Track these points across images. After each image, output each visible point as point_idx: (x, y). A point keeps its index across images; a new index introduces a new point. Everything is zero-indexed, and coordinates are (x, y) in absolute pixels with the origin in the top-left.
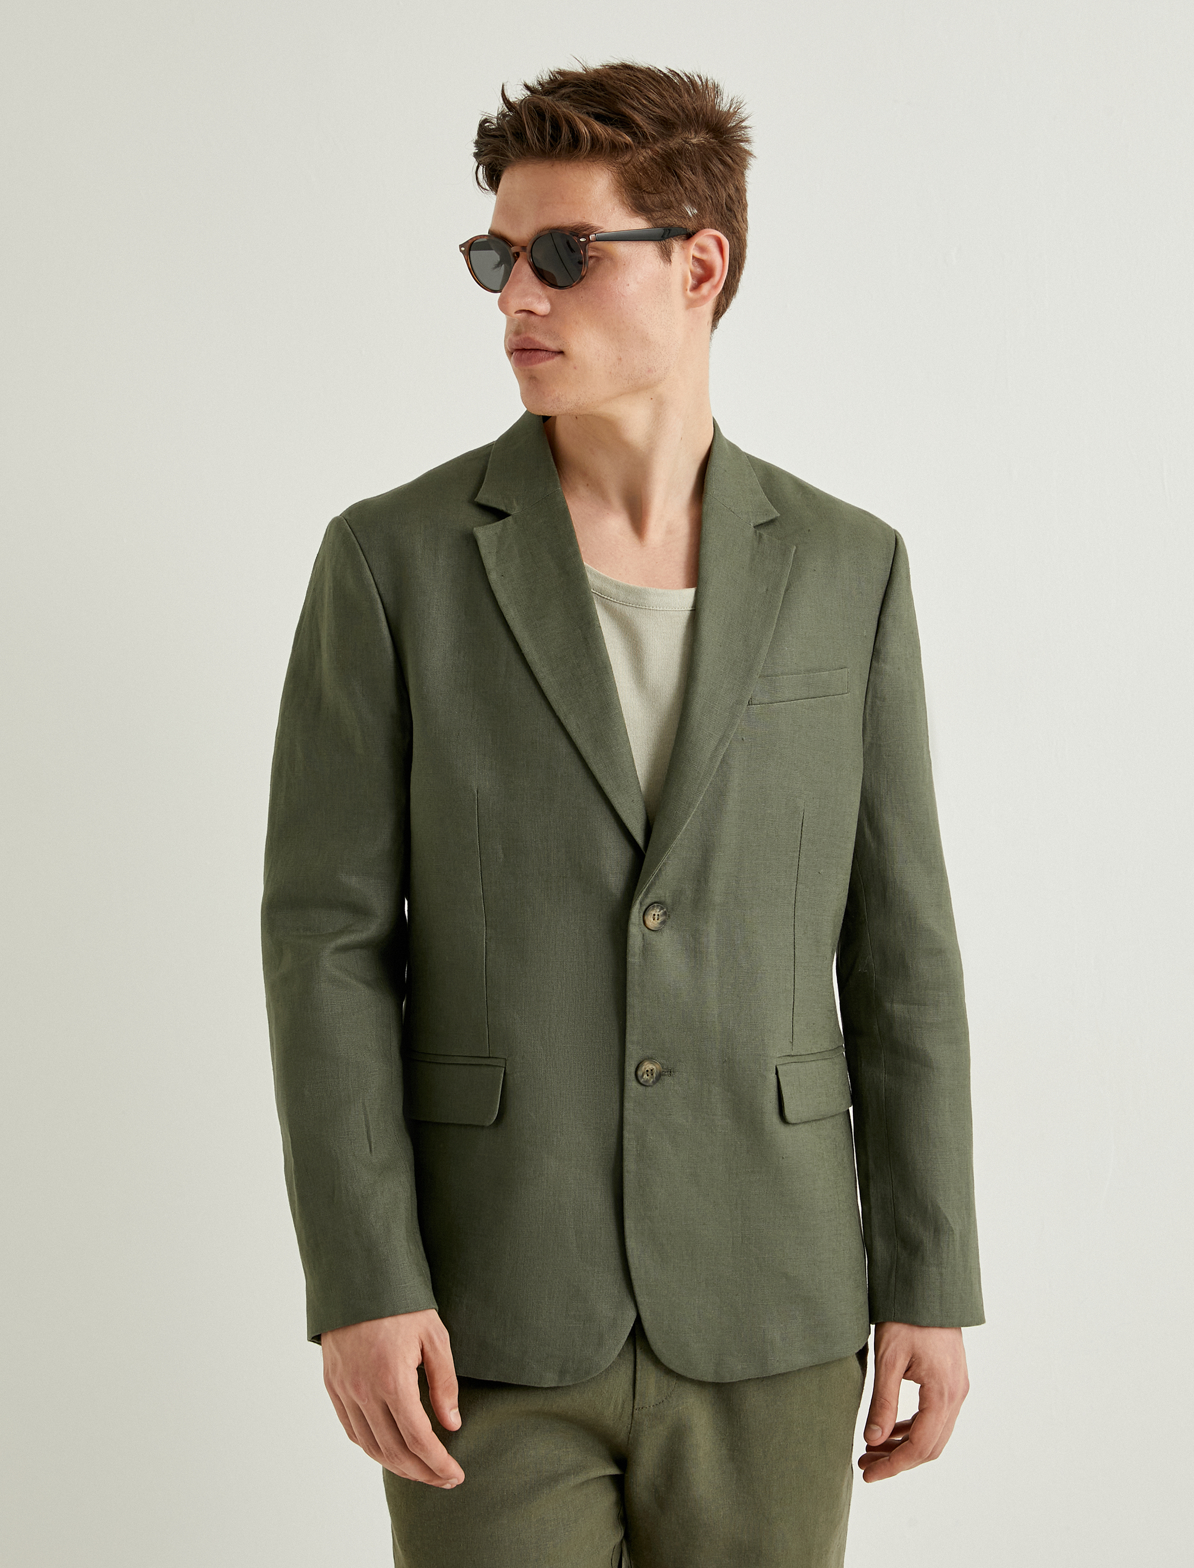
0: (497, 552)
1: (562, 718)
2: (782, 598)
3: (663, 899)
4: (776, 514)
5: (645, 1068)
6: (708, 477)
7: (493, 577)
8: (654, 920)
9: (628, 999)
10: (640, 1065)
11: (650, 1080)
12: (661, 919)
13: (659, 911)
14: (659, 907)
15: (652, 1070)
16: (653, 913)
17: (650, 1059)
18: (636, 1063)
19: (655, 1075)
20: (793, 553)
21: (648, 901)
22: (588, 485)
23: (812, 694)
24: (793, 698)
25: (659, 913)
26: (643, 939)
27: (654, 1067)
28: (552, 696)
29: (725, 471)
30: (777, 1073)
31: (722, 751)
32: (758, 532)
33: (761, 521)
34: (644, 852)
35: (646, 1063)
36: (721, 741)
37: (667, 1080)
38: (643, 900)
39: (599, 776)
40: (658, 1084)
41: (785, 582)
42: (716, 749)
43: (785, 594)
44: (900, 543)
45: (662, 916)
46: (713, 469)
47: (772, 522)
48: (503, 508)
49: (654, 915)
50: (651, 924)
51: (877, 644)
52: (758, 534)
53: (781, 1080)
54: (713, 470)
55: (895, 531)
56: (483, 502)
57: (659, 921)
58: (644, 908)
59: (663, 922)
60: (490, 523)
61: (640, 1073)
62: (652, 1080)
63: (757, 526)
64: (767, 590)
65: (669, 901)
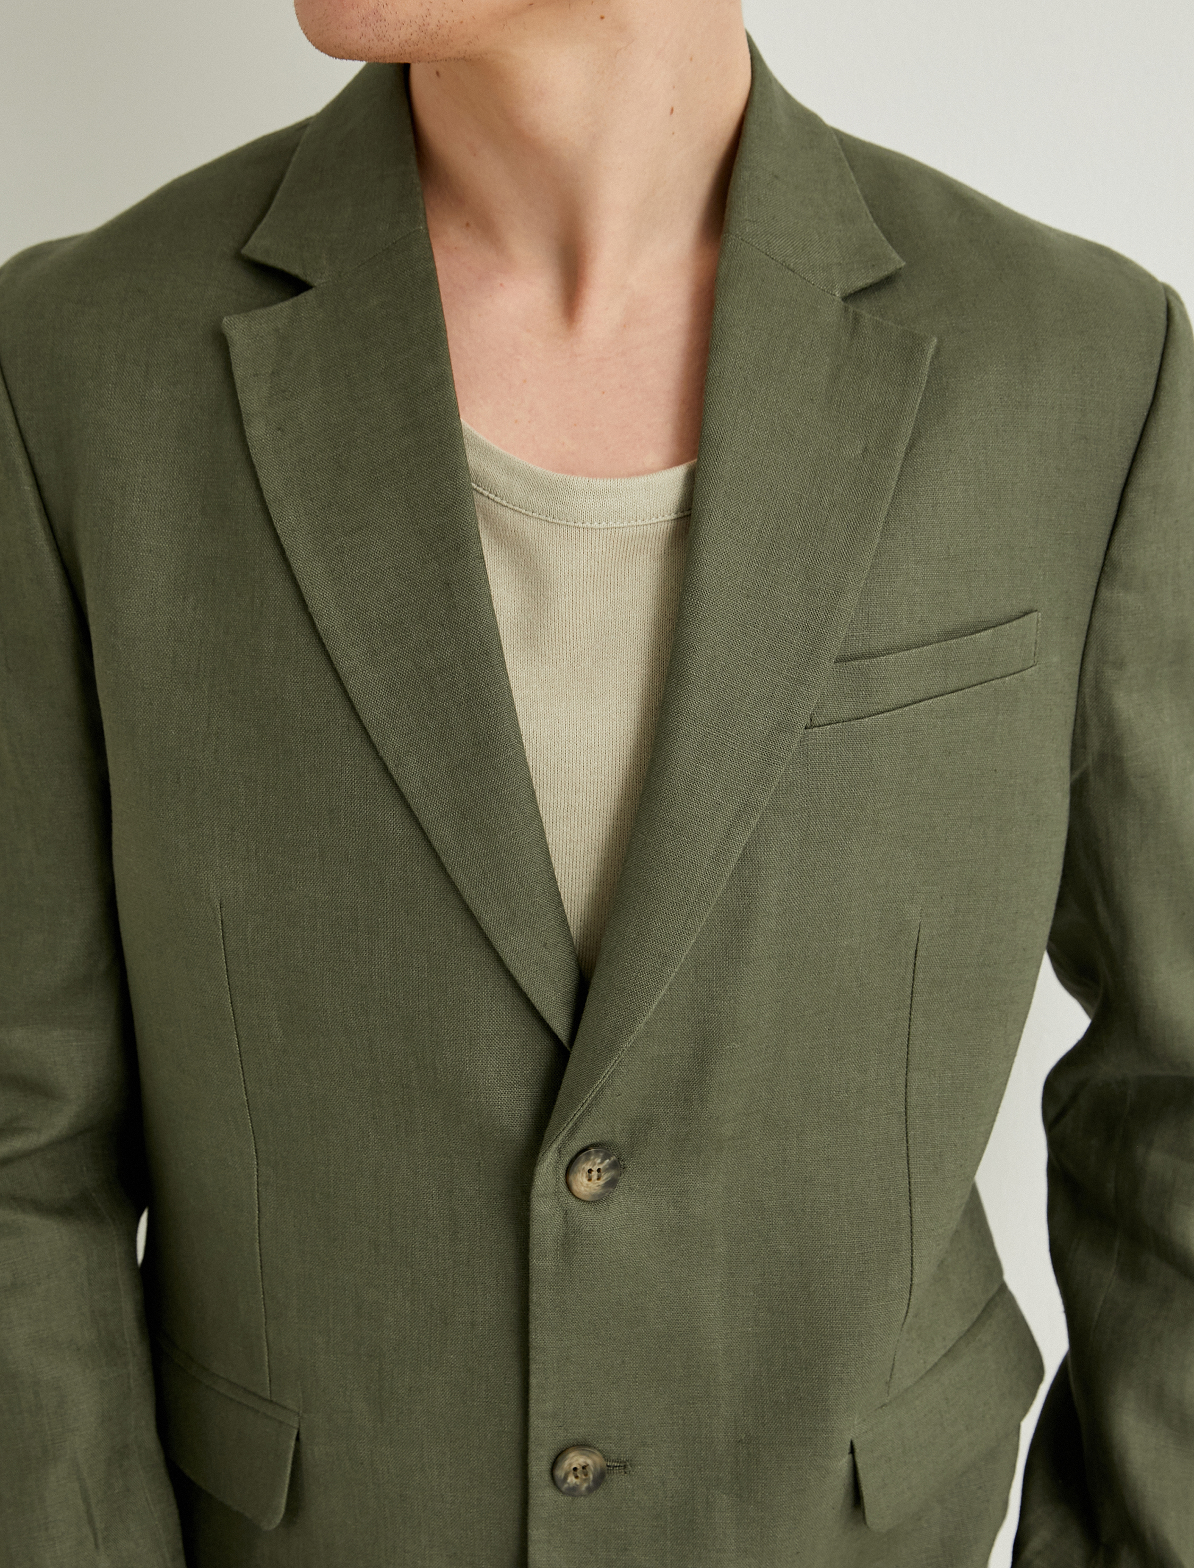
0: (273, 373)
1: (391, 765)
2: (898, 468)
3: (607, 1137)
4: (896, 261)
5: (570, 1464)
6: (733, 194)
7: (256, 431)
8: (590, 1180)
9: (533, 1336)
10: (559, 1458)
11: (581, 1484)
12: (605, 1177)
13: (602, 1162)
14: (601, 1154)
15: (584, 1468)
16: (588, 1167)
17: (582, 1445)
18: (553, 1454)
19: (591, 1476)
20: (929, 356)
21: (576, 1145)
22: (468, 225)
23: (953, 683)
24: (910, 699)
25: (601, 1167)
26: (566, 1222)
27: (589, 1462)
28: (372, 714)
29: (776, 177)
30: (852, 1452)
31: (743, 838)
32: (851, 309)
33: (861, 284)
34: (568, 1048)
35: (571, 1455)
36: (741, 816)
37: (618, 1481)
38: (564, 1144)
39: (468, 893)
40: (601, 1492)
41: (907, 430)
42: (729, 835)
43: (905, 459)
44: (1177, 317)
45: (607, 1170)
46: (746, 174)
47: (887, 281)
48: (296, 270)
49: (590, 1171)
50: (583, 1189)
51: (1114, 551)
52: (851, 315)
53: (859, 1464)
54: (743, 176)
55: (1167, 290)
56: (259, 257)
57: (601, 1182)
58: (567, 1159)
59: (612, 1183)
60: (265, 305)
61: (560, 1473)
62: (585, 1485)
63: (851, 295)
64: (866, 450)
65: (621, 1139)
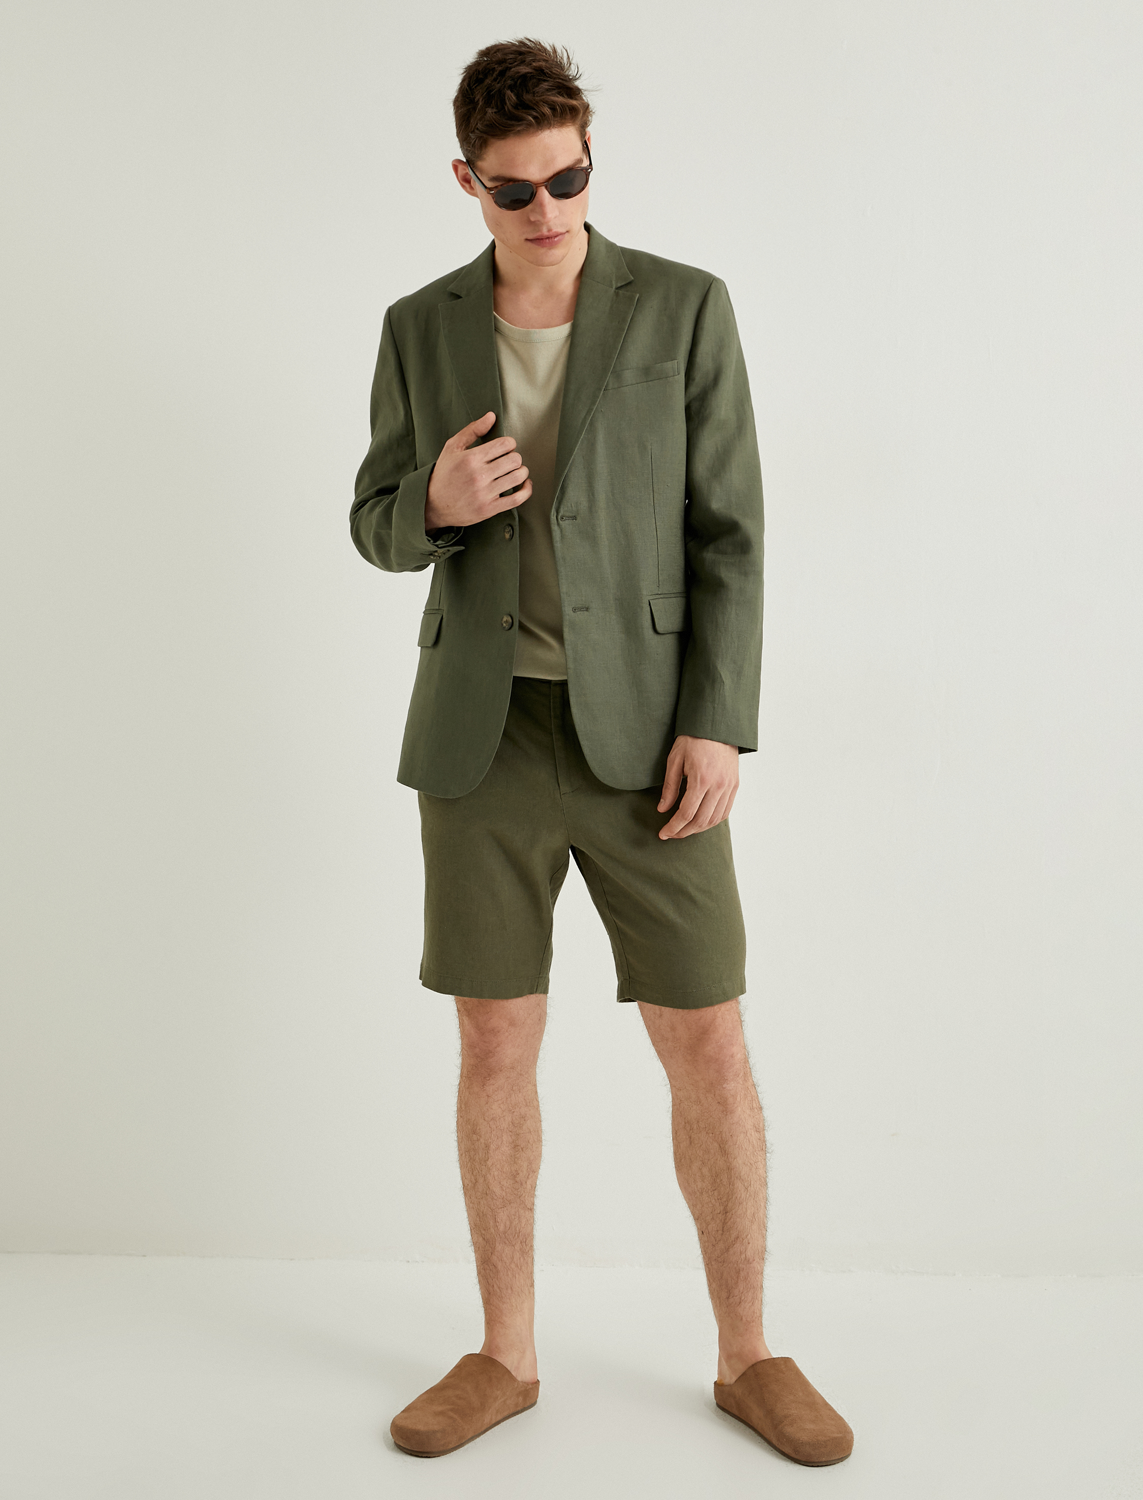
2: (628, 325)
4: (631, 278)
20: (636, 299)
26: (561, 532)
30: (650, 604)
31: (589, 419)
32: (617, 291)
33: (621, 285)
36: (589, 412)
41: (630, 316)
42: (585, 417)
43: (630, 323)
48: (459, 293)
53: (652, 608)
56: (451, 290)
63: (618, 288)
64: (619, 322)
